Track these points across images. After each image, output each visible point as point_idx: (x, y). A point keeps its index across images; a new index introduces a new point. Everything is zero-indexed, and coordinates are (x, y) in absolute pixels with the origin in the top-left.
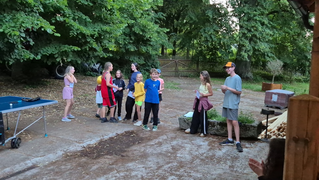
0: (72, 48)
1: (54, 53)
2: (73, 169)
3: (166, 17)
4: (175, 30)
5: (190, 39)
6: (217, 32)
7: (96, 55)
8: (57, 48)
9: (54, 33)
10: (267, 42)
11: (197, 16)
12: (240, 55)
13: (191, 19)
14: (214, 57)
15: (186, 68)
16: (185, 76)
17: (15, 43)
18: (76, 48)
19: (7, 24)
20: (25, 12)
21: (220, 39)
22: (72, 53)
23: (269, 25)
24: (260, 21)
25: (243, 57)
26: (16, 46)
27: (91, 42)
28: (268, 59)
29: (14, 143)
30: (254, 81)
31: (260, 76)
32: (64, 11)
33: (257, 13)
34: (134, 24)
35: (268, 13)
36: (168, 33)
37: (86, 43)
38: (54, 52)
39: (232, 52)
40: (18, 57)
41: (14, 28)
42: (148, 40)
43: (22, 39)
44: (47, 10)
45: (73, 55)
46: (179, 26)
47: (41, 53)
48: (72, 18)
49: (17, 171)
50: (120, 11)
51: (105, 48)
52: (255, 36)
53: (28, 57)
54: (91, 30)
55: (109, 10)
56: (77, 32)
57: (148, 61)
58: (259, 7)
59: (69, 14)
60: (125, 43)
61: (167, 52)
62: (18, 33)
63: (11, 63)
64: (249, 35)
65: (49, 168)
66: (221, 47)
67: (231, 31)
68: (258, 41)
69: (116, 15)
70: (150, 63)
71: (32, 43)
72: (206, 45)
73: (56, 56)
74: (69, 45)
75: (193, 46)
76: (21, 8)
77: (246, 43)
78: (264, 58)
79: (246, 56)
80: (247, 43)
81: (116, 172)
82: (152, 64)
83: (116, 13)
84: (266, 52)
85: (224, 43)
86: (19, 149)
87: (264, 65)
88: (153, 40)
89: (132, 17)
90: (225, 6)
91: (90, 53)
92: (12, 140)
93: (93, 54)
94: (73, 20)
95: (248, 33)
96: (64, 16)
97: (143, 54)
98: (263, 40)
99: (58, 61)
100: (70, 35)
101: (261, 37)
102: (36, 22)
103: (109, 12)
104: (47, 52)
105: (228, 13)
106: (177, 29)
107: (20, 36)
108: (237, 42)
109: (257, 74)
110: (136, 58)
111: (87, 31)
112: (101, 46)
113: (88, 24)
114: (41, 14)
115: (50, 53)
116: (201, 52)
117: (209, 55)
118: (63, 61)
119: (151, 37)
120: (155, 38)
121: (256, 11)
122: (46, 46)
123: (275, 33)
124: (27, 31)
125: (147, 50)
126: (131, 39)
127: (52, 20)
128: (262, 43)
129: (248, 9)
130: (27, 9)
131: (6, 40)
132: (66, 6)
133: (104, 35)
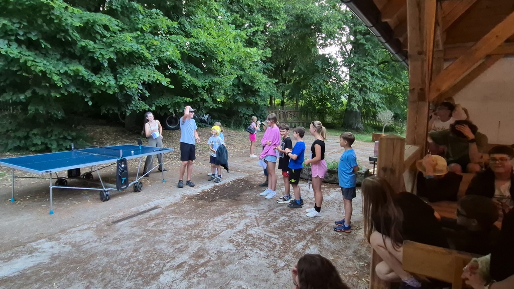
0: (184, 99)
1: (167, 104)
3: (274, 67)
4: (284, 81)
5: (299, 89)
6: (327, 82)
7: (206, 106)
8: (170, 99)
9: (168, 86)
10: (377, 92)
11: (306, 67)
12: (350, 105)
13: (300, 69)
14: (324, 108)
15: (295, 119)
17: (132, 95)
18: (188, 99)
19: (126, 77)
20: (141, 66)
21: (330, 89)
22: (183, 104)
23: (379, 75)
24: (370, 72)
25: (353, 108)
26: (133, 97)
27: (203, 93)
28: (378, 109)
29: (136, 187)
30: (365, 132)
31: (371, 127)
32: (177, 63)
33: (367, 63)
34: (243, 75)
35: (377, 63)
36: (276, 83)
37: (198, 94)
39: (342, 102)
40: (134, 108)
41: (132, 81)
42: (257, 91)
43: (140, 91)
44: (162, 63)
46: (288, 77)
47: (154, 104)
48: (184, 70)
49: (142, 210)
50: (230, 63)
51: (215, 99)
52: (365, 86)
54: (202, 81)
55: (219, 62)
56: (189, 84)
58: (368, 57)
59: (182, 67)
60: (234, 94)
61: (276, 102)
62: (136, 86)
63: (128, 114)
64: (359, 85)
66: (331, 97)
67: (340, 81)
68: (368, 91)
69: (226, 67)
71: (147, 94)
72: (316, 95)
73: (169, 107)
74: (181, 96)
75: (302, 97)
76: (138, 62)
77: (355, 93)
78: (375, 109)
79: (356, 107)
80: (357, 93)
83: (226, 65)
84: (377, 102)
85: (333, 93)
86: (141, 192)
87: (375, 116)
88: (262, 91)
89: (241, 68)
90: (335, 56)
91: (201, 104)
92: (135, 184)
93: (204, 105)
94: (186, 72)
95: (357, 83)
96: (176, 68)
97: (252, 105)
98: (373, 90)
99: (171, 112)
100: (183, 87)
101: (371, 88)
102: (153, 75)
103: (219, 64)
104: (161, 103)
105: (337, 63)
106: (285, 79)
107: (137, 89)
108: (347, 92)
109: (368, 125)
110: (244, 109)
111: (199, 83)
112: (211, 97)
113: (200, 76)
114: (157, 67)
115: (163, 105)
116: (310, 103)
117: (318, 105)
118: (175, 111)
119: (260, 87)
120: (263, 88)
121: (365, 61)
122: (160, 97)
123: (385, 83)
124: (144, 84)
125: (256, 100)
126: (240, 90)
127: (166, 72)
128: (373, 94)
129: (358, 59)
130: (143, 63)
131: (125, 92)
132: (179, 59)
133: (214, 87)
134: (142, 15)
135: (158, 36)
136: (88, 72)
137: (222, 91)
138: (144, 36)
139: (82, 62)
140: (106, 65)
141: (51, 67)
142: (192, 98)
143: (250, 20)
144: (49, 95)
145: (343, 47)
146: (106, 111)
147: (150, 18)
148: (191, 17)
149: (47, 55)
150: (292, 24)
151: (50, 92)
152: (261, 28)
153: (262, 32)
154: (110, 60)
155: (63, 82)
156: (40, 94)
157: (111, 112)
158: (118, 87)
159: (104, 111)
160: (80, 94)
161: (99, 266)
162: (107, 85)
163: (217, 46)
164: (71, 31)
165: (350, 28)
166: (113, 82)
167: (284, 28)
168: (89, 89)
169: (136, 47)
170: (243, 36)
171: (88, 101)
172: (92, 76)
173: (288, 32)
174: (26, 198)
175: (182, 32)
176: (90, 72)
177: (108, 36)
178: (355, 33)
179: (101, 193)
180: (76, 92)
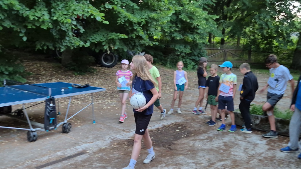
0: (119, 35)
1: (102, 41)
3: (215, 3)
4: (225, 17)
5: (242, 27)
7: (142, 43)
8: (105, 36)
9: (102, 21)
14: (269, 47)
15: (237, 58)
17: (66, 31)
18: (123, 36)
19: (60, 12)
21: (278, 27)
22: (118, 41)
26: (67, 33)
27: (138, 30)
34: (181, 11)
36: (217, 20)
37: (134, 30)
38: (102, 39)
39: (291, 41)
40: (69, 44)
41: (66, 16)
42: (196, 28)
43: (73, 27)
45: (120, 43)
46: (230, 13)
47: (89, 40)
48: (119, 5)
49: (68, 155)
51: (151, 36)
53: (78, 44)
54: (139, 17)
56: (124, 20)
57: (195, 50)
59: (117, 1)
60: (171, 31)
61: (215, 41)
62: (69, 21)
63: (62, 50)
66: (278, 36)
67: (291, 17)
70: (196, 52)
71: (82, 30)
72: (261, 33)
73: (104, 44)
74: (117, 33)
75: (244, 35)
82: (199, 54)
85: (282, 30)
86: (70, 133)
88: (201, 28)
89: (180, 3)
91: (137, 41)
92: (64, 124)
93: (139, 42)
94: (121, 7)
96: (112, 3)
97: (190, 43)
99: (106, 48)
100: (118, 23)
102: (86, 10)
104: (96, 39)
106: (227, 15)
107: (71, 24)
108: (298, 30)
110: (181, 47)
111: (135, 19)
112: (147, 34)
113: (136, 12)
114: (91, 2)
115: (98, 41)
116: (254, 42)
117: (263, 44)
118: (110, 48)
119: (199, 24)
120: (203, 25)
122: (94, 34)
124: (78, 19)
125: (194, 38)
127: (101, 7)
131: (58, 27)
133: (151, 23)
136: (22, 6)
137: (159, 28)
142: (127, 34)
146: (41, 47)
158: (52, 22)
159: (39, 47)
160: (15, 30)
162: (41, 20)
166: (47, 17)
168: (24, 24)
171: (23, 37)
172: (27, 10)
176: (24, 6)
179: (29, 133)
180: (10, 27)
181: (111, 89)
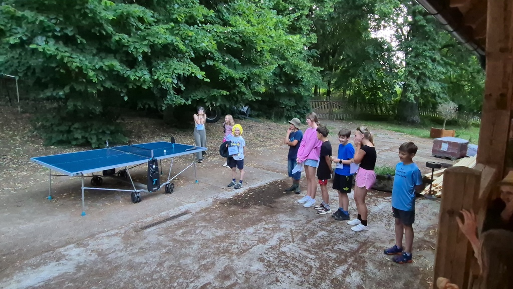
0: (221, 92)
1: (204, 98)
2: (223, 217)
3: (320, 55)
4: (331, 68)
7: (244, 98)
8: (207, 92)
9: (204, 79)
10: (438, 81)
11: (356, 54)
12: (406, 96)
13: (348, 56)
15: (342, 110)
16: (341, 119)
17: (167, 89)
18: (225, 93)
19: (161, 71)
20: (177, 58)
21: (382, 78)
22: (220, 97)
23: (441, 61)
24: (430, 57)
25: (409, 99)
26: (168, 92)
27: (241, 85)
28: (439, 100)
29: (168, 188)
30: (422, 126)
31: (430, 119)
32: (213, 54)
33: (427, 48)
34: (285, 65)
35: (440, 47)
36: (321, 72)
37: (235, 86)
38: (203, 96)
39: (396, 93)
40: (170, 103)
41: (167, 75)
43: (174, 85)
44: (197, 54)
45: (221, 99)
46: (335, 64)
47: (191, 97)
48: (221, 62)
50: (270, 53)
51: (254, 91)
52: (424, 74)
53: (179, 102)
54: (240, 73)
55: (259, 52)
56: (226, 77)
58: (429, 41)
59: (218, 58)
61: (321, 92)
62: (170, 80)
63: (164, 108)
64: (417, 73)
65: (200, 215)
66: (384, 86)
67: (395, 68)
68: (428, 80)
69: (266, 57)
71: (183, 88)
73: (205, 100)
74: (219, 89)
75: (350, 86)
76: (174, 54)
77: (412, 82)
78: (435, 98)
79: (412, 97)
80: (414, 82)
81: (264, 223)
83: (266, 55)
84: (437, 92)
85: (386, 82)
88: (306, 80)
89: (283, 57)
90: (389, 40)
91: (239, 97)
92: (167, 184)
93: (242, 97)
95: (415, 71)
96: (213, 59)
97: (294, 95)
98: (434, 78)
99: (207, 105)
100: (220, 80)
101: (431, 76)
102: (187, 68)
103: (259, 54)
104: (197, 96)
105: (392, 48)
106: (332, 66)
107: (172, 83)
108: (402, 81)
110: (286, 100)
111: (236, 74)
112: (250, 88)
113: (237, 67)
114: (192, 59)
115: (199, 97)
118: (212, 105)
119: (304, 77)
120: (307, 77)
121: (426, 46)
122: (196, 90)
123: (449, 70)
124: (179, 77)
127: (201, 64)
128: (433, 83)
129: (417, 43)
130: (179, 55)
131: (160, 86)
132: (215, 50)
133: (253, 79)
134: (178, 4)
135: (194, 26)
136: (123, 67)
137: (262, 82)
138: (179, 26)
139: (117, 56)
140: (140, 59)
141: (87, 63)
142: (228, 89)
143: (294, 4)
144: (86, 90)
145: (399, 30)
146: (143, 105)
147: (186, 7)
148: (230, 4)
149: (84, 50)
150: (341, 6)
151: (86, 88)
152: (306, 12)
153: (307, 16)
154: (144, 54)
155: (99, 78)
156: (77, 89)
157: (147, 107)
158: (153, 81)
159: (140, 106)
160: (116, 89)
161: (121, 280)
163: (257, 34)
164: (105, 25)
165: (408, 7)
166: (147, 77)
167: (332, 10)
168: (125, 84)
169: (170, 39)
170: (285, 22)
171: (123, 97)
172: (127, 70)
173: (335, 16)
174: (63, 195)
175: (219, 21)
176: (125, 67)
177: (142, 28)
178: (414, 14)
179: (133, 194)
180: (111, 87)
181: (214, 146)
